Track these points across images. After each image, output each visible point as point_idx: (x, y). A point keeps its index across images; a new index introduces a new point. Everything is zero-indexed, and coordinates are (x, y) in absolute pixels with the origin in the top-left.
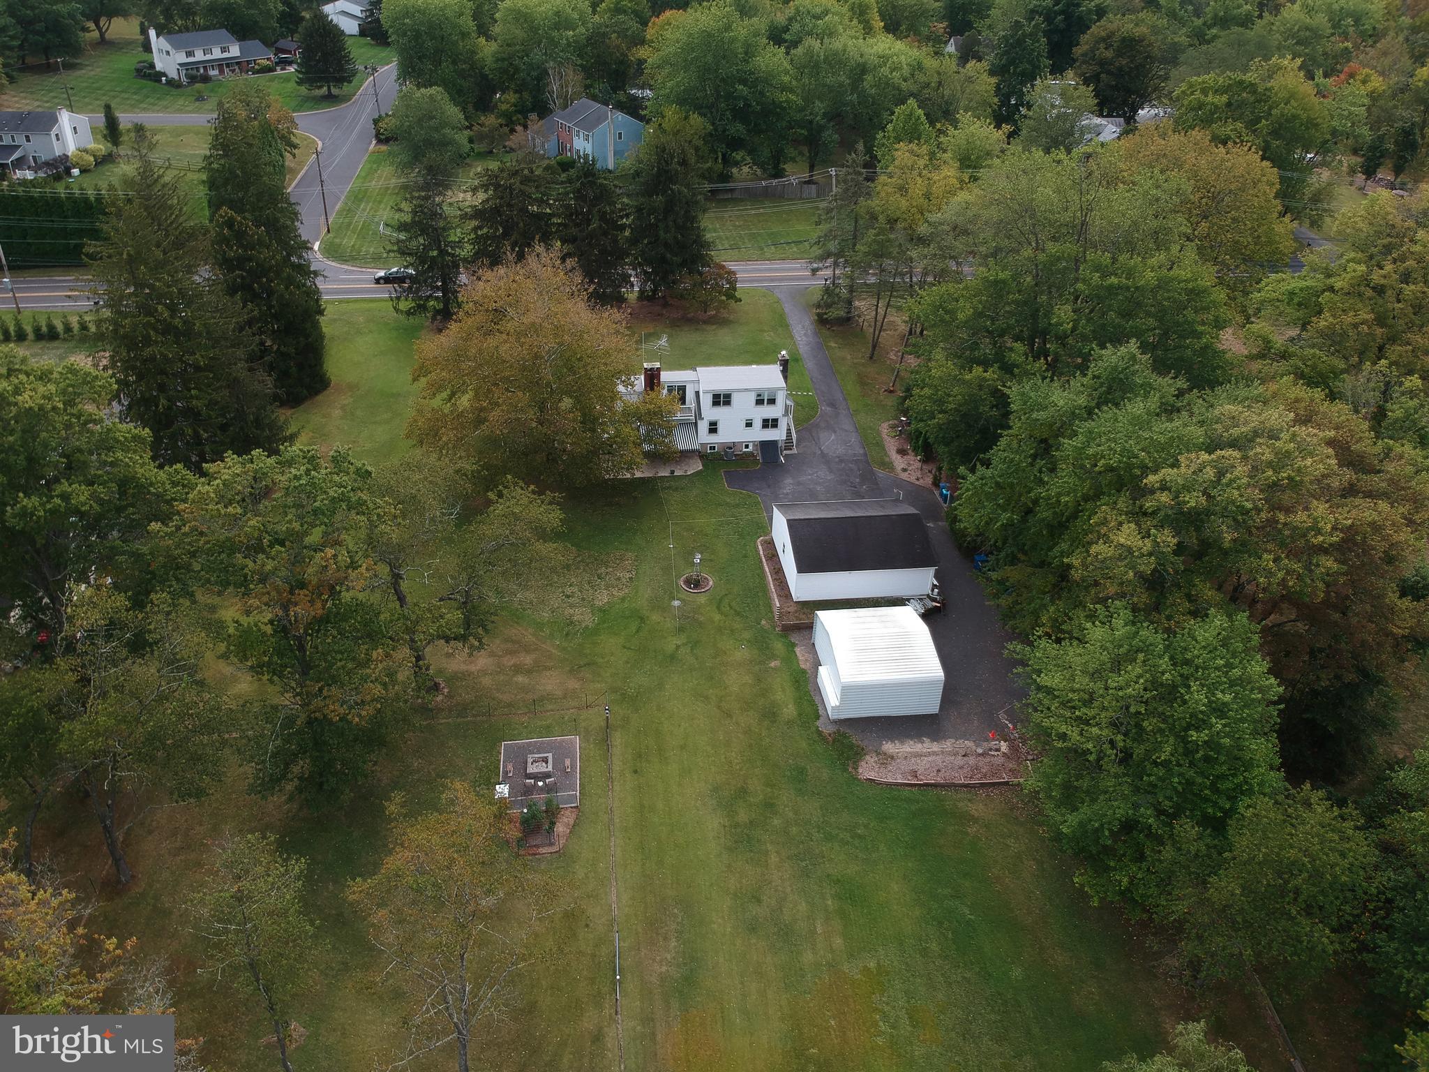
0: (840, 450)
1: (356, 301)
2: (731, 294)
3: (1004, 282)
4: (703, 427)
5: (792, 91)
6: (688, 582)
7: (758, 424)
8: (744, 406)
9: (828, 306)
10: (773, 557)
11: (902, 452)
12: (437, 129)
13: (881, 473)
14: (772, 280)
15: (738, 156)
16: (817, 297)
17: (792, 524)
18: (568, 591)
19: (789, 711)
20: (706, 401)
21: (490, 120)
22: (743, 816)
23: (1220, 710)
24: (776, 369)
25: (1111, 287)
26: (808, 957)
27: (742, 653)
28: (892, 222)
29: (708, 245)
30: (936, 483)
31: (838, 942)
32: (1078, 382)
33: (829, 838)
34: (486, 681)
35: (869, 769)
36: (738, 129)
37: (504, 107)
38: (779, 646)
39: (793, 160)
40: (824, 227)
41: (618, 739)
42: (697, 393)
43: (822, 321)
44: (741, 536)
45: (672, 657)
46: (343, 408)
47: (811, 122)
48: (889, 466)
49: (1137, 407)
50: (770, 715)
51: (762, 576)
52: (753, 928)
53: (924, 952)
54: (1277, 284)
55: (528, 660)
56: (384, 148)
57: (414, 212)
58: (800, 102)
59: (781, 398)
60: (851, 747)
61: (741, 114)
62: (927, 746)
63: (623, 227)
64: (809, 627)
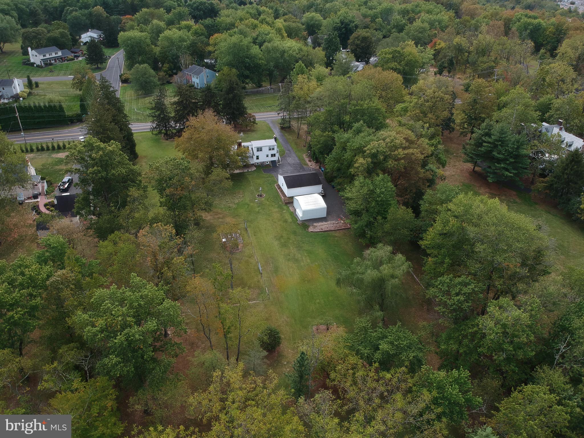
0: (293, 162)
1: (139, 132)
2: (254, 122)
3: (331, 110)
4: (255, 157)
5: (262, 60)
6: (258, 196)
7: (270, 156)
8: (266, 151)
9: (283, 124)
10: (280, 188)
11: (310, 161)
12: (147, 78)
13: (305, 166)
14: (265, 118)
15: (247, 81)
16: (280, 121)
17: (284, 178)
18: (227, 200)
19: (290, 220)
20: (255, 150)
21: (162, 74)
22: (283, 241)
23: (382, 193)
24: (273, 140)
25: (357, 109)
26: (302, 264)
27: (276, 210)
28: (300, 98)
29: (245, 108)
30: (320, 168)
31: (309, 261)
32: (350, 131)
33: (303, 243)
34: (212, 221)
35: (311, 229)
36: (247, 73)
37: (165, 69)
38: (285, 207)
39: (265, 81)
40: (280, 101)
41: (249, 229)
42: (252, 148)
43: (282, 128)
44: (270, 184)
45: (258, 212)
46: (145, 162)
47: (269, 69)
48: (307, 165)
49: (362, 134)
50: (286, 221)
51: (278, 192)
52: (289, 260)
53: (328, 261)
54: (399, 107)
55: (221, 216)
56: (125, 85)
57: (156, 104)
58: (266, 63)
59: (276, 148)
60: (306, 225)
61: (248, 68)
62: (324, 223)
63: (220, 104)
64: (292, 203)
